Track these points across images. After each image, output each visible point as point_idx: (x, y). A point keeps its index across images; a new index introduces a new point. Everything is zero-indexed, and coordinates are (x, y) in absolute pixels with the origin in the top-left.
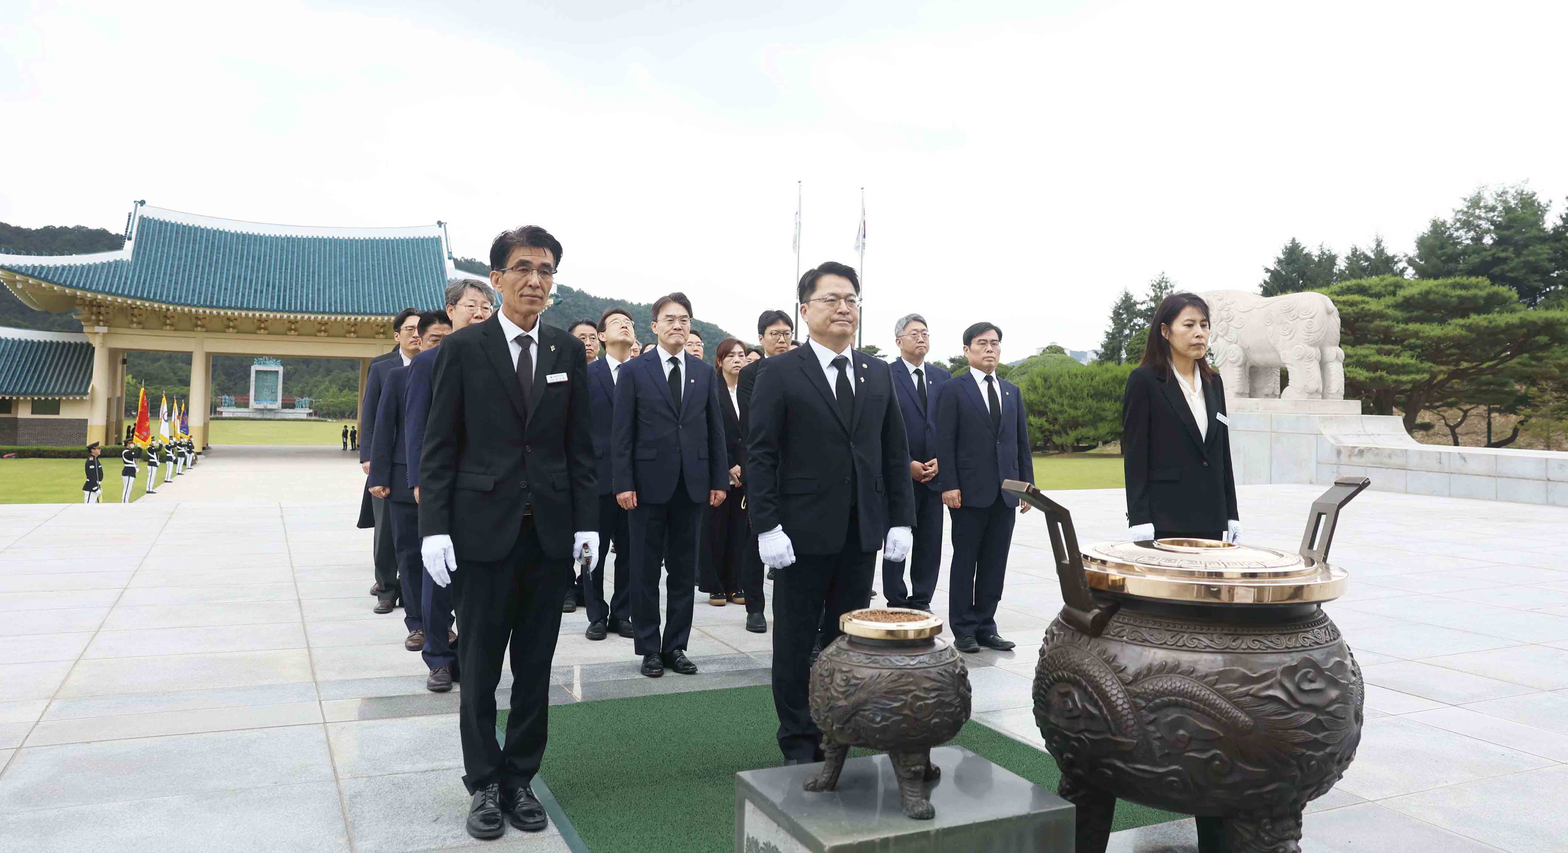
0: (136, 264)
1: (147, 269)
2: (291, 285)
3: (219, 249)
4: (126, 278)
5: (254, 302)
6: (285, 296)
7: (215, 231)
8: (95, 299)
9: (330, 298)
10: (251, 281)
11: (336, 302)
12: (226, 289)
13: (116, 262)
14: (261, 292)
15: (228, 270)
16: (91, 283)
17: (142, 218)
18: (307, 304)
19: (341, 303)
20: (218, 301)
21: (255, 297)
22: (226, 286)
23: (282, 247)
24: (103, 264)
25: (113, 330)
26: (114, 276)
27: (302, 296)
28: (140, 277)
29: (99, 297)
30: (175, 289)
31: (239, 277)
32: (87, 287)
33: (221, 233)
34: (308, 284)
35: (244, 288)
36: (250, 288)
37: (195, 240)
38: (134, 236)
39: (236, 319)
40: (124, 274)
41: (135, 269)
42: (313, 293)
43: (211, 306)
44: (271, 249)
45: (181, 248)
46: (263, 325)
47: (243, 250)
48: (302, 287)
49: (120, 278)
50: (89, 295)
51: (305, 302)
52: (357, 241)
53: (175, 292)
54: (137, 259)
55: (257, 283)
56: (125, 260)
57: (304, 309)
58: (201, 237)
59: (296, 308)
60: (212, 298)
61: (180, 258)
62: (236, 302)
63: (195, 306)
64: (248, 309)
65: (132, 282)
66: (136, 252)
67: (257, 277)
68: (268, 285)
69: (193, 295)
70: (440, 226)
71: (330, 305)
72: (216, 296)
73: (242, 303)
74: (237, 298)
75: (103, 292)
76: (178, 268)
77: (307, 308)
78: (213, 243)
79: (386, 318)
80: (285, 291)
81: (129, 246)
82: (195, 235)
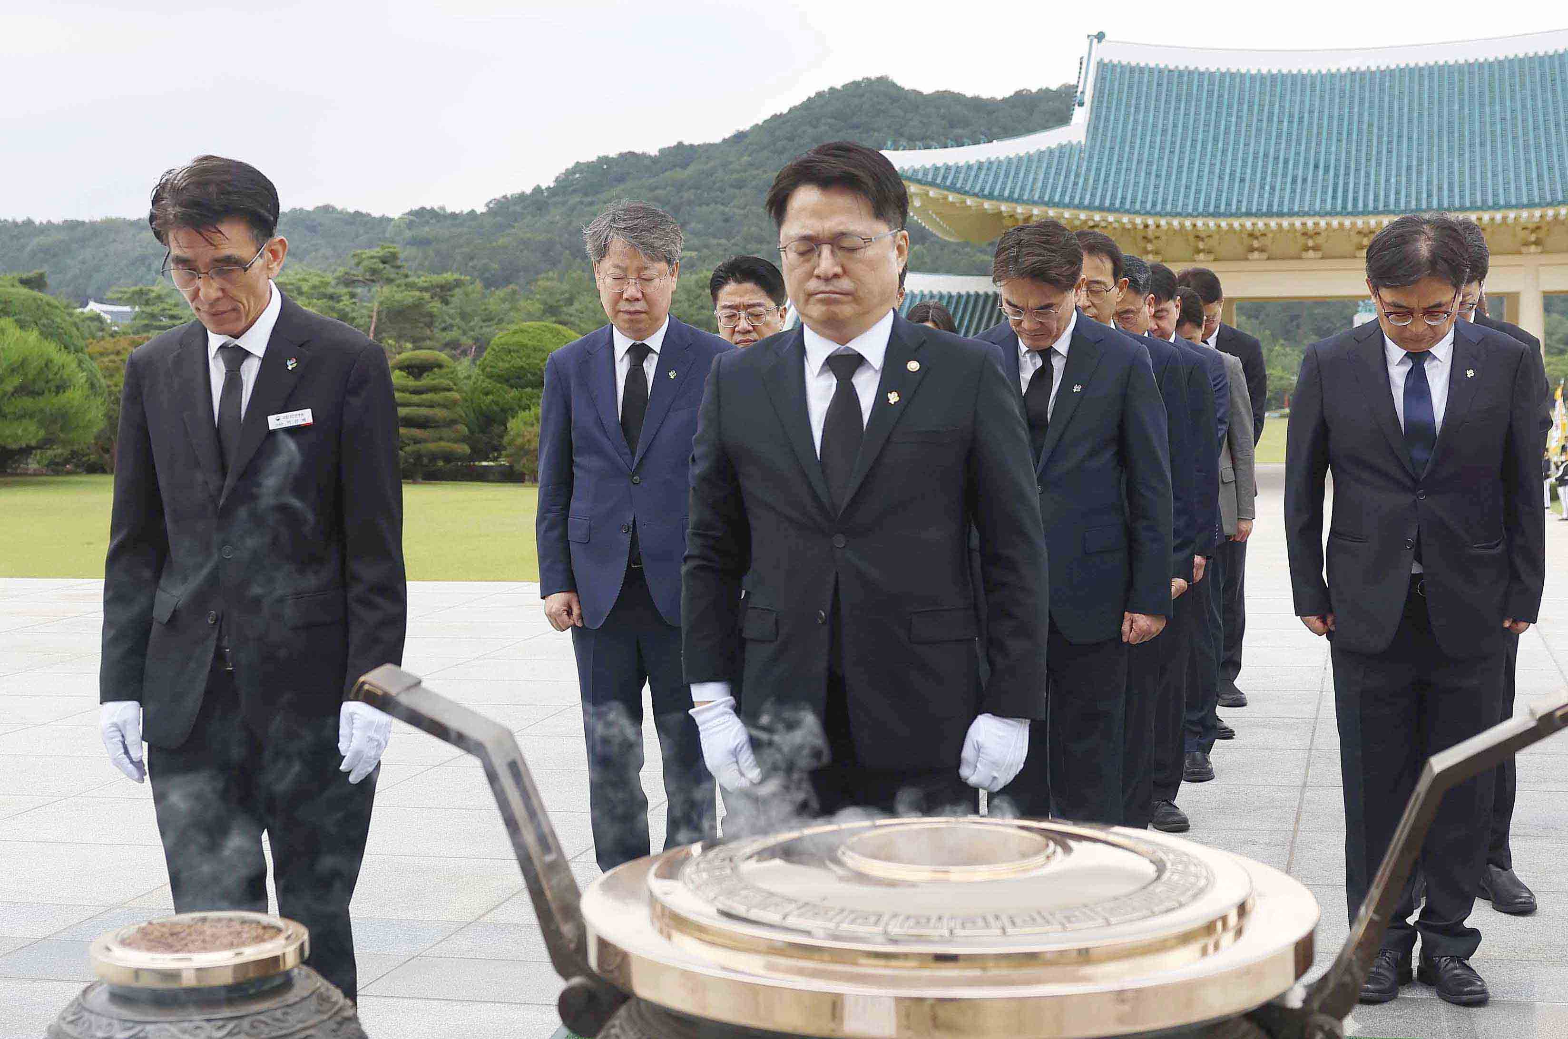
0: (1092, 148)
1: (1110, 159)
2: (1358, 163)
3: (1230, 106)
4: (1077, 175)
5: (1292, 200)
6: (1346, 184)
7: (1223, 75)
8: (1031, 216)
9: (1429, 183)
10: (1286, 162)
11: (1440, 189)
12: (1242, 180)
13: (1061, 147)
14: (1305, 180)
15: (1247, 145)
16: (1022, 189)
17: (1102, 66)
18: (1387, 196)
19: (1451, 190)
20: (1228, 204)
21: (1293, 191)
22: (1243, 173)
23: (1342, 91)
24: (1041, 153)
26: (1058, 173)
27: (1377, 183)
28: (1098, 170)
29: (1036, 211)
30: (1157, 187)
31: (1266, 155)
32: (1016, 196)
33: (1233, 76)
34: (1389, 159)
35: (1274, 175)
36: (1285, 175)
37: (1189, 95)
38: (1088, 99)
39: (1264, 235)
40: (1074, 167)
41: (1091, 157)
42: (1398, 175)
43: (1216, 215)
44: (1322, 98)
45: (1167, 112)
46: (1311, 243)
47: (1272, 104)
48: (1379, 164)
49: (1067, 177)
50: (1020, 209)
51: (1382, 193)
52: (1481, 65)
53: (1156, 193)
54: (1094, 139)
55: (1296, 164)
56: (1074, 142)
57: (1381, 208)
58: (1200, 86)
59: (1365, 205)
60: (1218, 198)
61: (1164, 131)
62: (1260, 204)
63: (1189, 215)
64: (1280, 214)
65: (1086, 180)
66: (1093, 129)
67: (1297, 154)
68: (1316, 167)
69: (1186, 196)
71: (1429, 196)
72: (1224, 195)
73: (1270, 205)
74: (1261, 196)
75: (1041, 202)
76: (1162, 148)
77: (1386, 205)
78: (1220, 96)
79: (1537, 213)
80: (1347, 174)
81: (1081, 116)
82: (1190, 84)
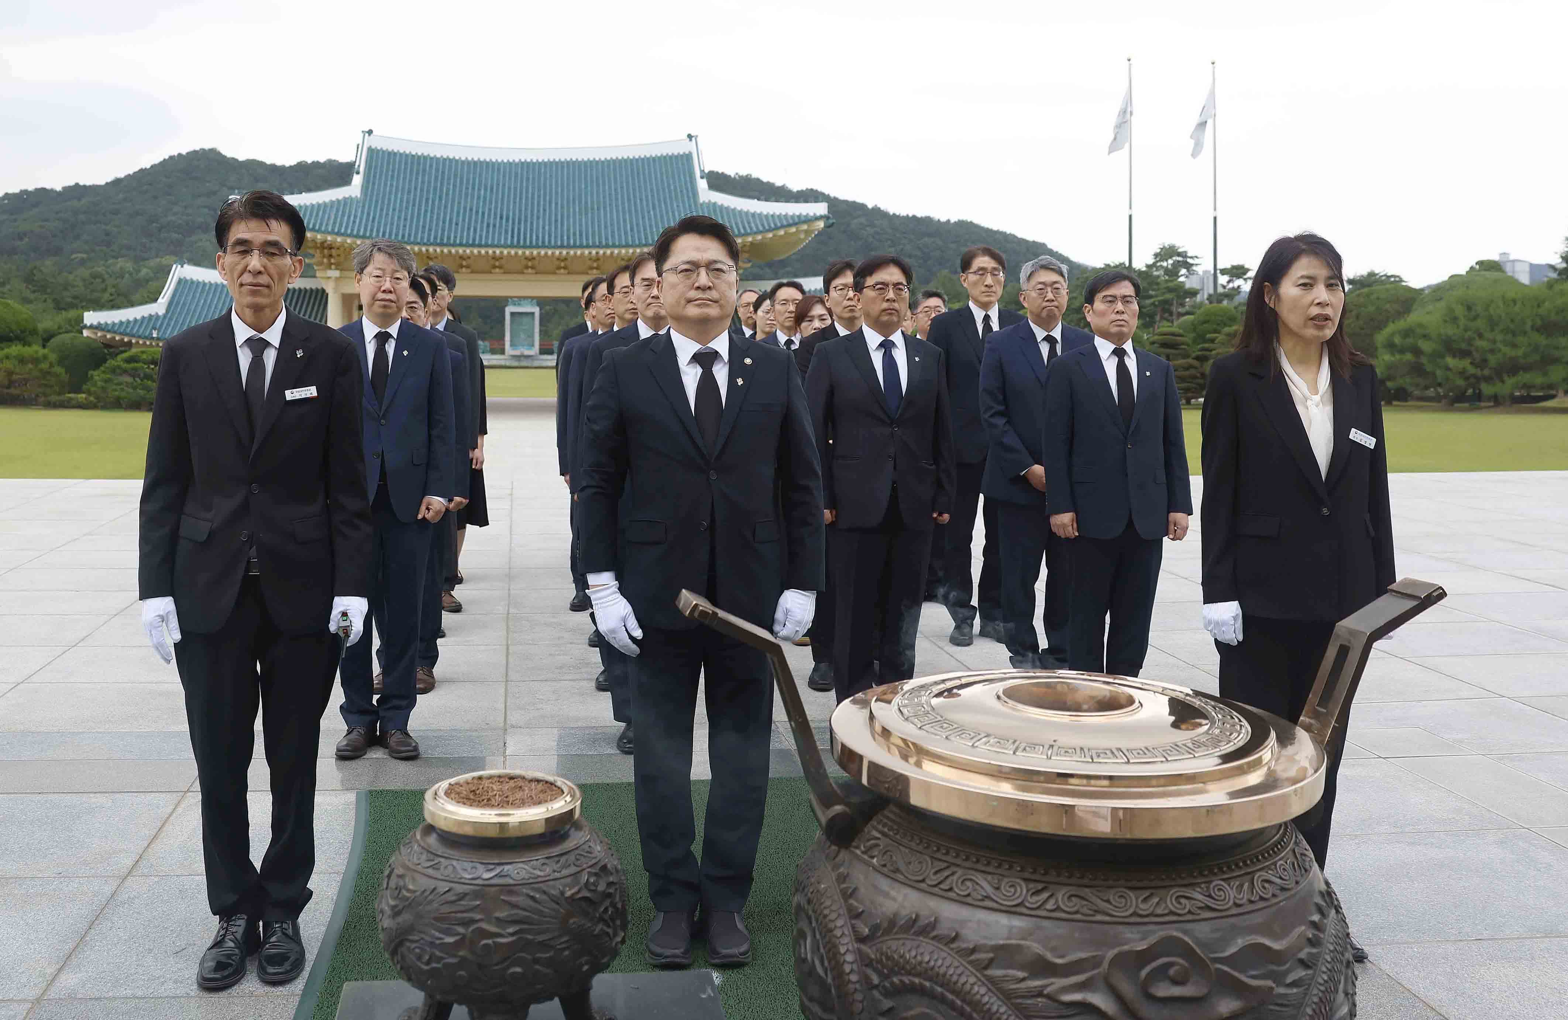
0: (365, 200)
1: (376, 207)
2: (526, 217)
3: (449, 179)
4: (355, 217)
5: (487, 237)
6: (519, 229)
7: (445, 160)
8: (326, 241)
9: (568, 230)
10: (483, 213)
11: (574, 234)
12: (457, 224)
13: (345, 199)
14: (494, 226)
15: (459, 203)
16: (321, 224)
17: (370, 149)
18: (543, 238)
19: (581, 235)
20: (449, 238)
21: (488, 232)
22: (457, 220)
23: (516, 174)
24: (332, 202)
25: (347, 273)
26: (343, 215)
27: (538, 228)
28: (369, 214)
29: (329, 238)
30: (405, 226)
31: (471, 210)
32: (317, 228)
33: (451, 160)
34: (544, 214)
35: (476, 222)
36: (482, 222)
37: (424, 171)
38: (362, 169)
39: (469, 258)
40: (353, 212)
41: (364, 206)
42: (550, 224)
43: (441, 244)
44: (504, 176)
45: (410, 181)
46: (497, 264)
47: (474, 179)
48: (538, 218)
49: (349, 217)
50: (319, 237)
51: (540, 235)
52: (597, 162)
53: (404, 230)
54: (366, 195)
55: (489, 215)
56: (353, 196)
57: (540, 244)
58: (431, 166)
59: (531, 242)
60: (443, 234)
61: (409, 192)
62: (468, 239)
63: (425, 244)
64: (480, 246)
65: (361, 219)
66: (365, 187)
67: (490, 210)
68: (501, 218)
69: (423, 232)
70: (691, 140)
71: (568, 238)
72: (446, 233)
73: (474, 240)
74: (468, 234)
75: (332, 233)
76: (408, 202)
77: (543, 242)
78: (443, 172)
79: (631, 251)
80: (519, 223)
81: (357, 180)
82: (425, 164)
